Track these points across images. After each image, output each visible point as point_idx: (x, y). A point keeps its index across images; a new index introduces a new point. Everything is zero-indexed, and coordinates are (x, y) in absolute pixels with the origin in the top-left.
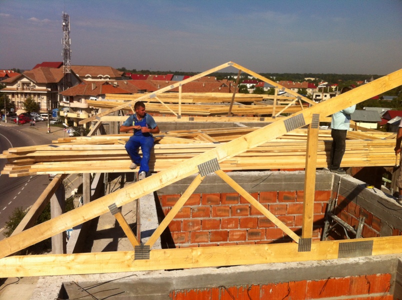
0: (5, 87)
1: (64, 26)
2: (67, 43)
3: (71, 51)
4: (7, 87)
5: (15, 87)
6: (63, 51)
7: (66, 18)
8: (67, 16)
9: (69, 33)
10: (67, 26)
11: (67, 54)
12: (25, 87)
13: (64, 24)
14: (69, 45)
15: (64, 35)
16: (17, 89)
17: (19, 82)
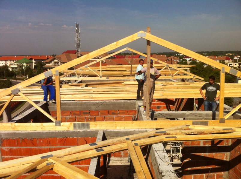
0: (46, 65)
1: (77, 30)
2: (78, 40)
3: (80, 44)
4: (47, 65)
5: (51, 64)
6: (76, 44)
7: (77, 26)
8: (78, 24)
9: (79, 34)
10: (78, 30)
11: (78, 46)
12: (56, 65)
13: (76, 29)
14: (79, 41)
15: (77, 35)
16: (52, 66)
17: (53, 62)
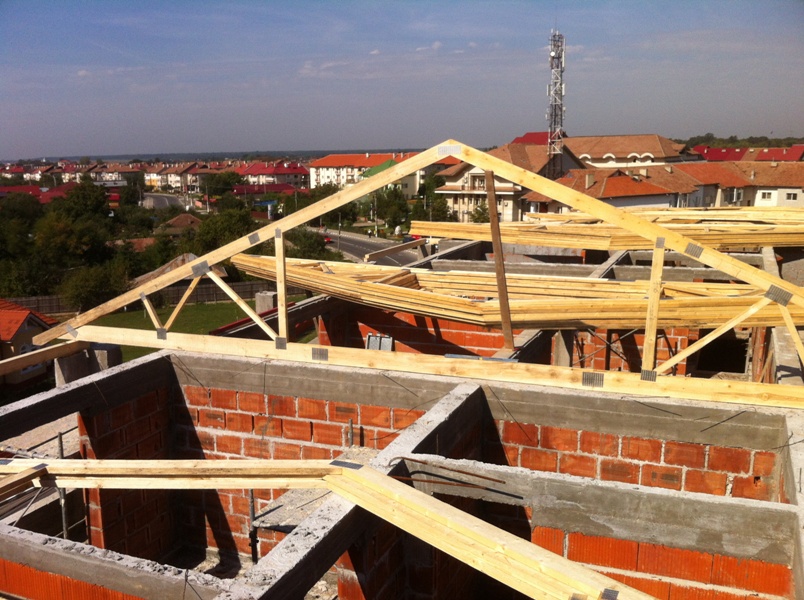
1: (553, 58)
2: (558, 93)
3: (564, 109)
4: (447, 184)
5: (459, 183)
6: (548, 110)
7: (557, 41)
10: (559, 57)
11: (556, 115)
12: (477, 184)
13: (553, 54)
14: (561, 97)
15: (553, 77)
16: (463, 187)
17: (466, 175)
